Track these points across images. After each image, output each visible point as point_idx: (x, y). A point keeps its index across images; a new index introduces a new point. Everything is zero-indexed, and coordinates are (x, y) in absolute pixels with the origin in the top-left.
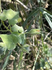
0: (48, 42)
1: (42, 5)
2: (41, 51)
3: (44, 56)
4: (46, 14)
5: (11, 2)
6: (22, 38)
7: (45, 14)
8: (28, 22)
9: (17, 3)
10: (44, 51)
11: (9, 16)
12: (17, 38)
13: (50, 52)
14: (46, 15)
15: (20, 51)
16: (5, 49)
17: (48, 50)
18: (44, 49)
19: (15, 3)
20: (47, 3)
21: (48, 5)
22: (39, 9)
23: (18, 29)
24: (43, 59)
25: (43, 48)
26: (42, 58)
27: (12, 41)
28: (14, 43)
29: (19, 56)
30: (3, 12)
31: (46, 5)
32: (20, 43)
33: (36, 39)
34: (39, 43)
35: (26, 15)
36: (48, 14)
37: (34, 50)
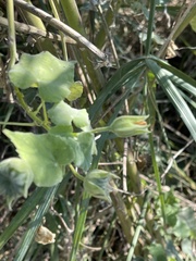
0: (180, 186)
1: (157, 49)
2: (151, 216)
3: (162, 233)
4: (170, 78)
5: (48, 35)
6: (85, 146)
7: (165, 79)
8: (106, 106)
9: (66, 39)
10: (163, 215)
11: (41, 73)
12: (68, 147)
13: (184, 222)
14: (169, 81)
15: (73, 215)
16: (25, 179)
17: (176, 213)
18: (162, 208)
19: (59, 39)
20: (172, 42)
21: (176, 48)
22: (143, 60)
23: (72, 117)
24: (158, 245)
25: (159, 203)
26: (154, 243)
27: (52, 156)
28: (56, 165)
29: (70, 231)
30: (22, 62)
31: (169, 48)
32: (79, 163)
33: (135, 169)
34: (143, 184)
35: (97, 81)
36: (176, 77)
37: (126, 211)
